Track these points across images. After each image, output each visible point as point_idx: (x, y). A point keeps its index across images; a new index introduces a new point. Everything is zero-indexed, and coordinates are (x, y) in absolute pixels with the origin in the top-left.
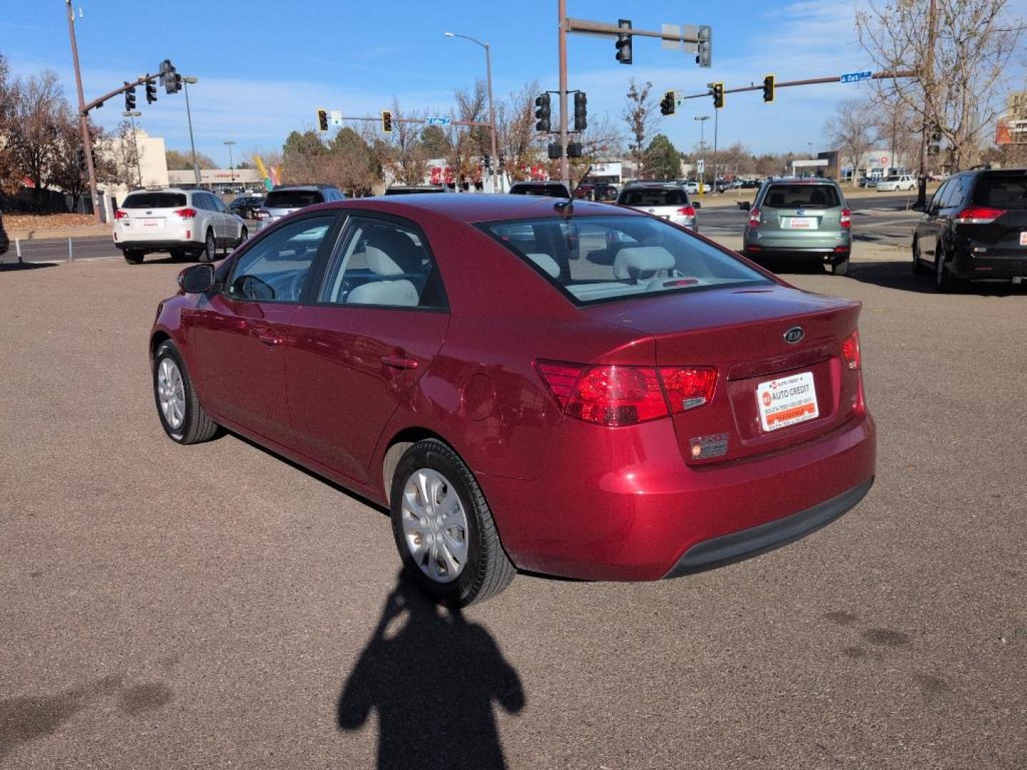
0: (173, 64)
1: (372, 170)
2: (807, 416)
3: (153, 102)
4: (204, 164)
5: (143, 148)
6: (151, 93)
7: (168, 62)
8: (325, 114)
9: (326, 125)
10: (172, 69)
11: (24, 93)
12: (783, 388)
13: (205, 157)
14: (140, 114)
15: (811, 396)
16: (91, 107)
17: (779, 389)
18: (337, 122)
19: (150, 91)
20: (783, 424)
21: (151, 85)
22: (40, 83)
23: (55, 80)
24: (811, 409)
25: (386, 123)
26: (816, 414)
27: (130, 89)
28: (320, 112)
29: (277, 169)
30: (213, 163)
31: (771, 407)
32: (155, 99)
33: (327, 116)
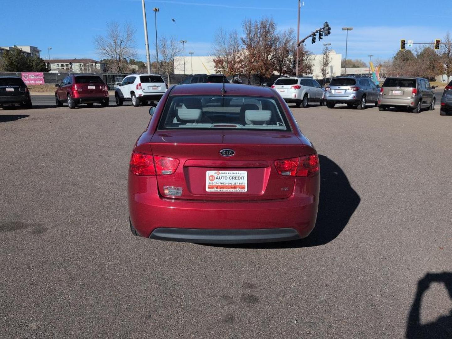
0: (328, 23)
1: (429, 68)
2: (238, 190)
3: (321, 40)
4: (362, 65)
5: (332, 59)
6: (321, 36)
7: (327, 23)
8: (404, 42)
9: (404, 47)
10: (328, 25)
11: (281, 38)
12: (224, 175)
13: (363, 62)
14: (330, 44)
15: (245, 182)
16: (301, 43)
17: (221, 175)
18: (410, 45)
19: (320, 35)
20: (218, 190)
21: (321, 33)
22: (287, 34)
23: (293, 32)
24: (244, 188)
25: (436, 45)
26: (246, 190)
27: (314, 35)
28: (402, 41)
29: (378, 68)
30: (366, 65)
31: (214, 182)
32: (322, 39)
33: (406, 43)
